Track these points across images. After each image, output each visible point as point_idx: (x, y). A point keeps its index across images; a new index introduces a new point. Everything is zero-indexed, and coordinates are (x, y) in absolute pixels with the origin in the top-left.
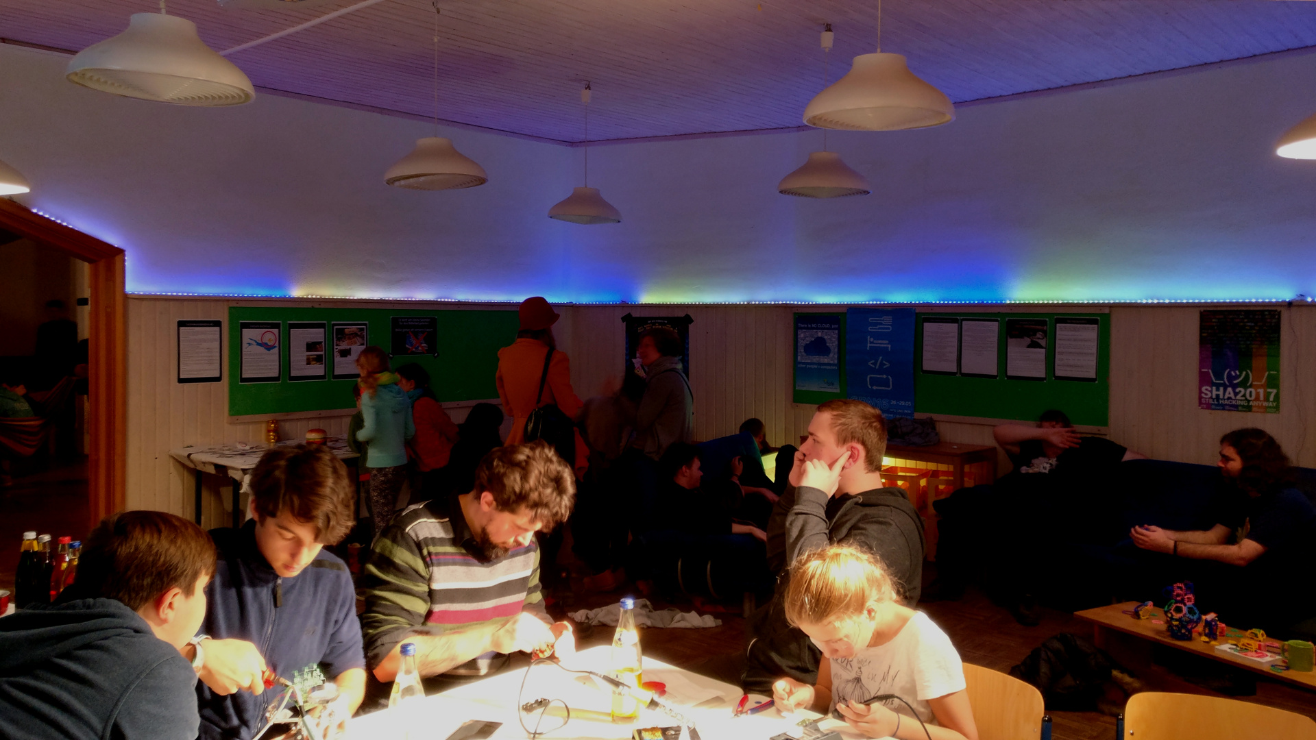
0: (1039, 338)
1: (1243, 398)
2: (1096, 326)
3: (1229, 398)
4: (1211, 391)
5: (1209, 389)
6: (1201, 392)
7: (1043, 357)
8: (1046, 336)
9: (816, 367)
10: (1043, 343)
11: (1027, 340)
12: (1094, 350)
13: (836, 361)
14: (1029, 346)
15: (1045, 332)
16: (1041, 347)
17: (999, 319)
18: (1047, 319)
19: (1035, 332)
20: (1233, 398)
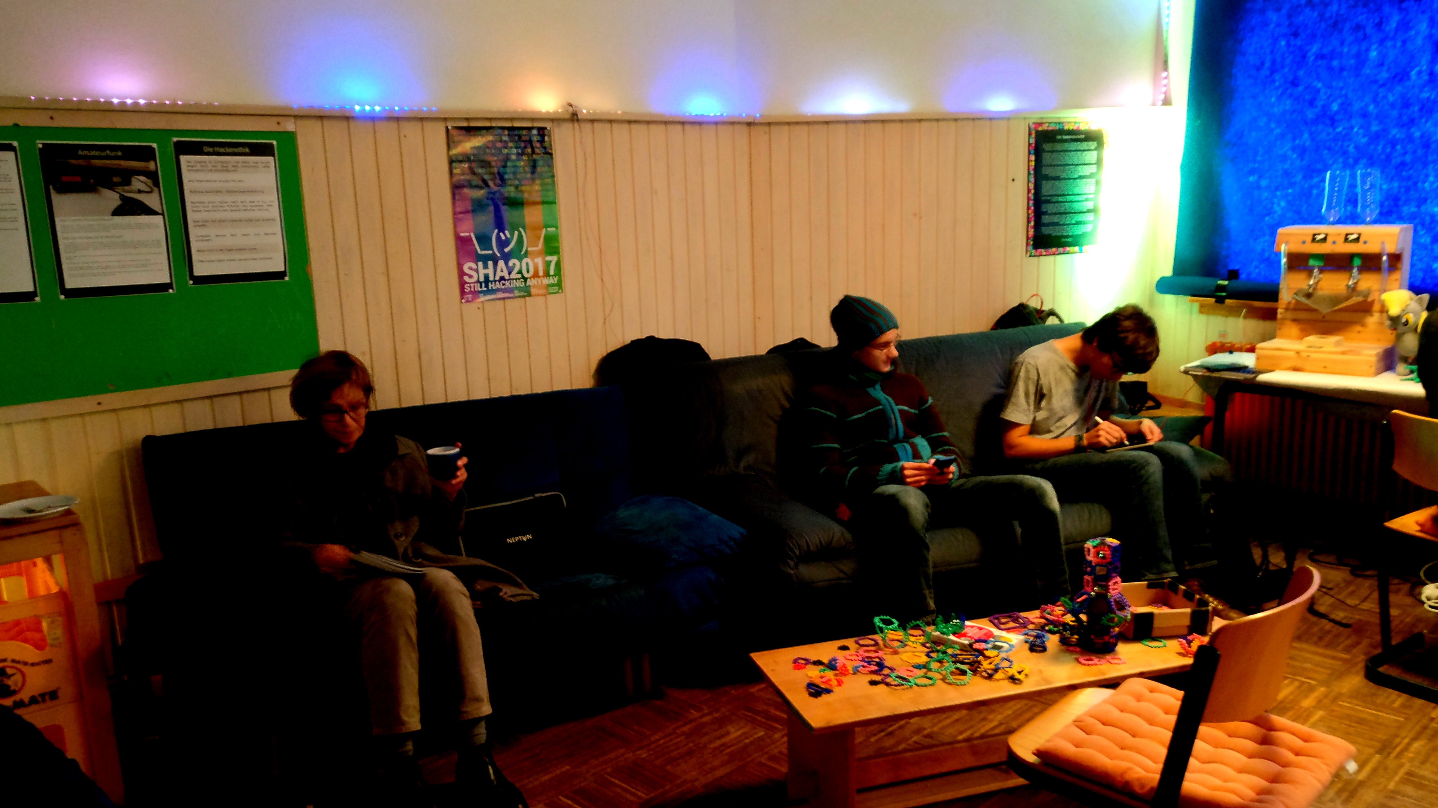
0: (140, 191)
1: (520, 276)
2: (270, 159)
3: (502, 278)
4: (477, 271)
5: (474, 266)
6: (462, 274)
7: (160, 234)
8: (156, 184)
10: (152, 200)
11: (111, 198)
12: (275, 212)
14: (117, 212)
15: (153, 176)
16: (150, 212)
17: (15, 144)
18: (155, 145)
19: (126, 176)
20: (507, 277)
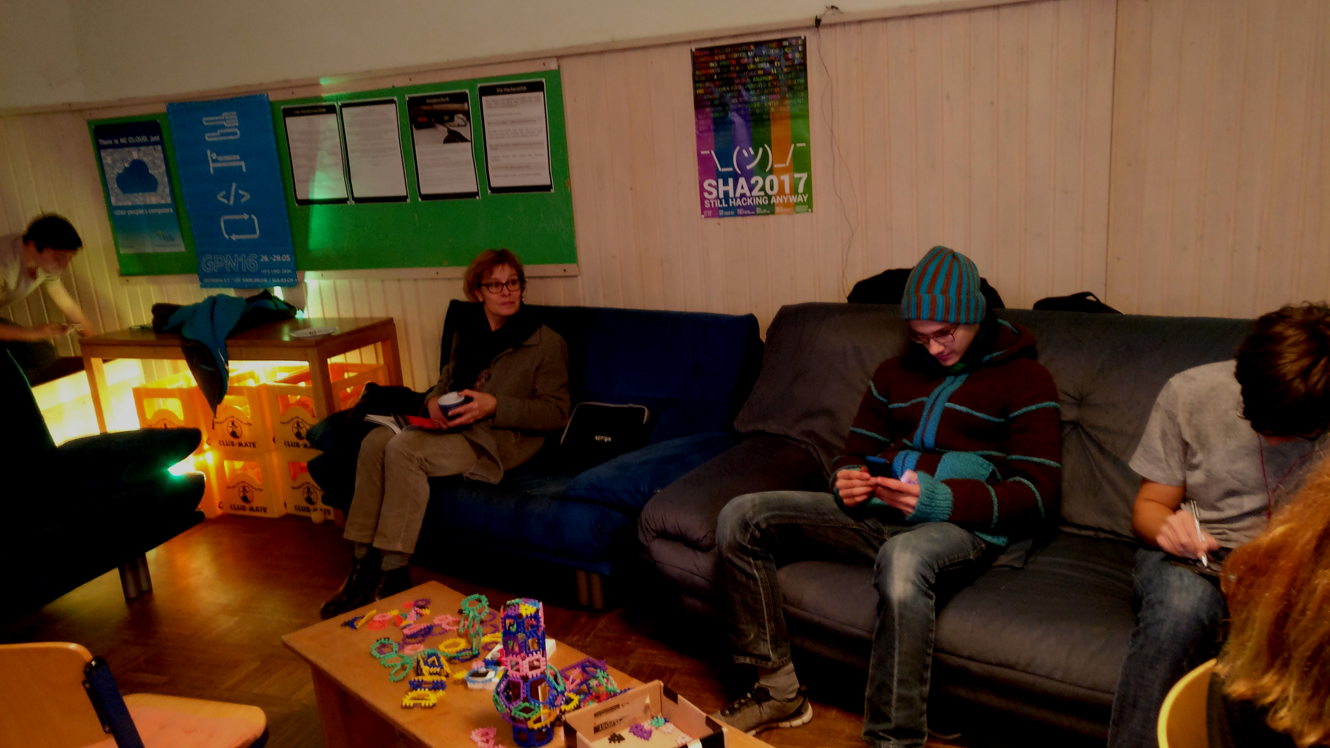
0: (459, 125)
1: (762, 193)
2: (540, 94)
3: (743, 195)
4: (717, 188)
5: (714, 183)
6: (702, 190)
7: (469, 156)
8: (469, 120)
9: (142, 212)
10: (465, 132)
11: (442, 131)
12: (543, 137)
13: (169, 200)
14: (447, 141)
15: (466, 113)
16: (463, 140)
17: (396, 99)
18: (467, 91)
19: (452, 115)
20: (748, 194)
